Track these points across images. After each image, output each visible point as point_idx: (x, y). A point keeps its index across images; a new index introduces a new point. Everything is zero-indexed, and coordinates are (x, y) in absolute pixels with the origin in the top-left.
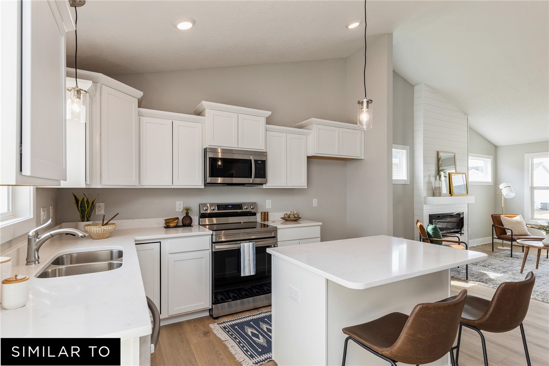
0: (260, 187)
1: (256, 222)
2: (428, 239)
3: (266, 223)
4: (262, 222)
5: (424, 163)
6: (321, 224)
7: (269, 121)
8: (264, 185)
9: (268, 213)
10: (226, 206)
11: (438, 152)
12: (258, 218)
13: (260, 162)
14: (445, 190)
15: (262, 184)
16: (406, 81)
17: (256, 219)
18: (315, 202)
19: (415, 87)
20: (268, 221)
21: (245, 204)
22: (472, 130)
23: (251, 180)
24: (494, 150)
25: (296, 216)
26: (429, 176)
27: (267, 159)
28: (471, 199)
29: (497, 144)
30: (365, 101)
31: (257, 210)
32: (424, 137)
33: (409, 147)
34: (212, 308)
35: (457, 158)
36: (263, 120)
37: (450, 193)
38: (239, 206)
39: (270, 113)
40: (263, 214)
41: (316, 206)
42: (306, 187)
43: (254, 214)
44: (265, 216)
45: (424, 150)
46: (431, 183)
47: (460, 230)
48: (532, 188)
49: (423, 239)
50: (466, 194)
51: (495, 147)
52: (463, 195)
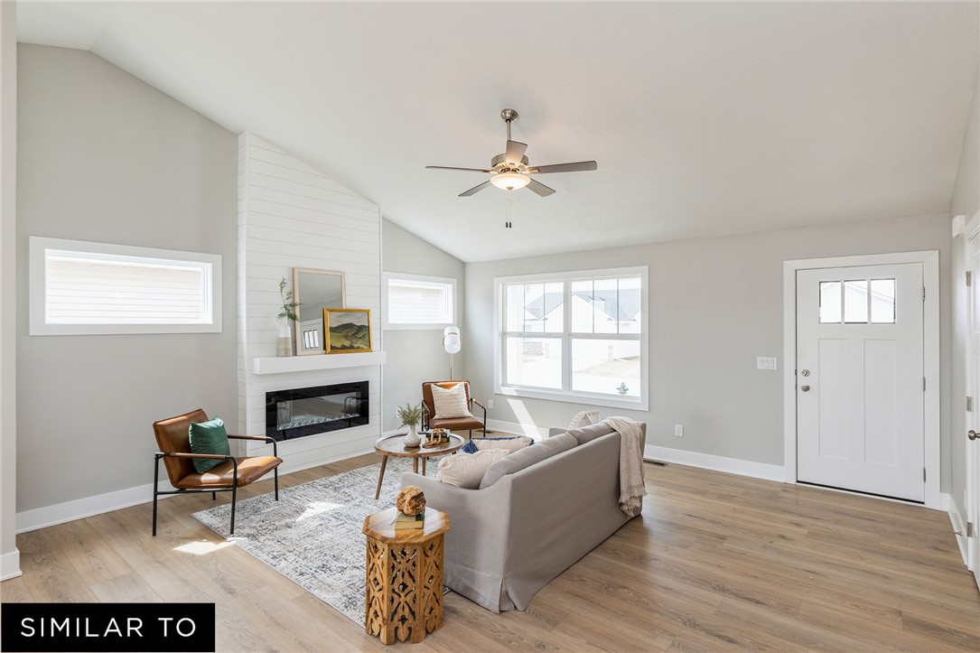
2: (168, 455)
5: (249, 291)
11: (294, 270)
16: (210, 120)
22: (389, 225)
29: (465, 260)
33: (219, 257)
35: (349, 282)
37: (325, 348)
47: (361, 415)
48: (504, 334)
49: (158, 457)
50: (366, 348)
51: (463, 264)
52: (358, 349)
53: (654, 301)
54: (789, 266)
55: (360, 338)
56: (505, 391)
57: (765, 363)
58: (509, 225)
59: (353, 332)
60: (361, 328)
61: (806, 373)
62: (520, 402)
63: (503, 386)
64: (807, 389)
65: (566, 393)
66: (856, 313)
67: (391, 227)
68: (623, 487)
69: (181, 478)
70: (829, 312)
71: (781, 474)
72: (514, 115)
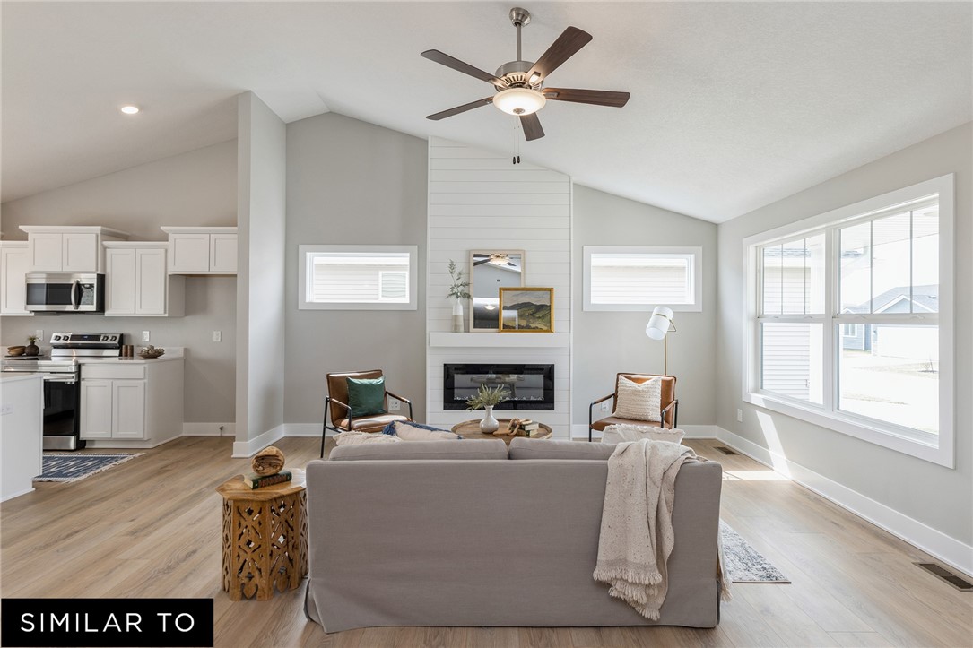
13: (88, 286)
18: (216, 336)
20: (132, 356)
23: (73, 307)
38: (97, 337)
39: (99, 228)
41: (219, 340)
42: (165, 315)
46: (451, 308)
47: (546, 399)
48: (759, 318)
50: (545, 328)
51: (716, 226)
52: (536, 330)
55: (539, 318)
56: (756, 399)
59: (530, 312)
60: (541, 307)
62: (769, 418)
63: (756, 391)
65: (832, 416)
67: (590, 195)
69: (337, 419)
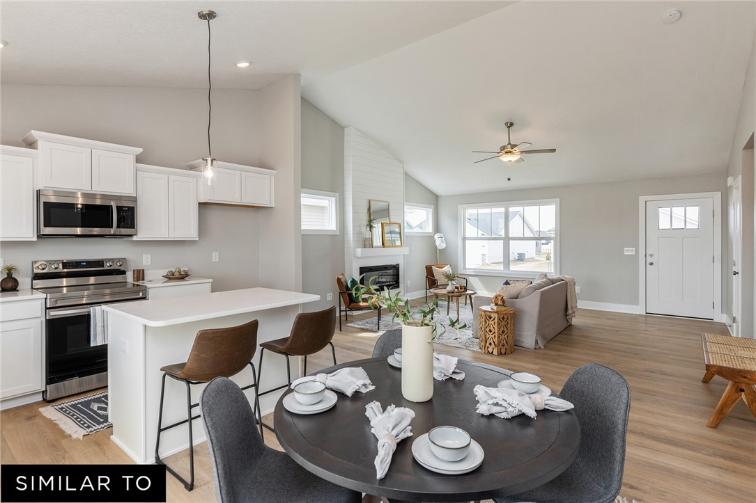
0: (130, 239)
1: (126, 282)
2: (344, 292)
3: (140, 283)
4: (135, 283)
5: (353, 212)
6: (211, 280)
7: (139, 160)
8: (134, 237)
9: (143, 270)
10: (77, 264)
11: (369, 201)
12: (130, 277)
13: (126, 209)
14: (377, 241)
15: (131, 236)
16: (334, 121)
17: (125, 278)
18: (215, 257)
19: (345, 129)
20: (143, 280)
21: (109, 260)
23: (112, 231)
24: (434, 200)
25: (183, 273)
26: (360, 226)
27: (137, 205)
28: (405, 250)
29: (438, 194)
30: (209, 159)
31: (126, 267)
32: (353, 184)
33: (338, 194)
34: (46, 391)
35: (391, 207)
36: (132, 159)
37: (383, 244)
38: (100, 263)
39: (141, 150)
40: (136, 272)
41: (217, 260)
42: (197, 239)
43: (124, 273)
44: (140, 275)
45: (353, 198)
46: (362, 233)
47: (395, 283)
48: (464, 238)
49: (340, 293)
50: (400, 245)
51: (437, 197)
53: (563, 217)
54: (642, 199)
56: (465, 272)
57: (629, 251)
58: (509, 179)
61: (651, 256)
62: (476, 278)
63: (464, 269)
64: (651, 264)
65: (507, 272)
66: (678, 224)
68: (569, 307)
69: (350, 304)
70: (664, 223)
71: (638, 310)
72: (512, 124)
